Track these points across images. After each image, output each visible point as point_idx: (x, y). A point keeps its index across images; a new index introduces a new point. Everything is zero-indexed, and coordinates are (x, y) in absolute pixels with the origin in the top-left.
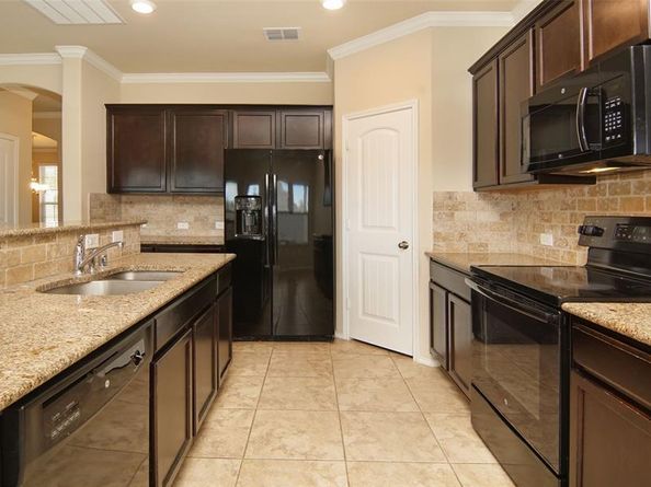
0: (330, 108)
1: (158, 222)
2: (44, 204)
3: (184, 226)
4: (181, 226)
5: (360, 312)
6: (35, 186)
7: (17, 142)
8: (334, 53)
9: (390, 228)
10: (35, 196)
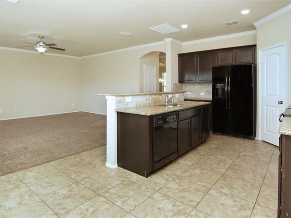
0: (255, 45)
1: (194, 93)
2: (164, 86)
3: (202, 94)
4: (201, 94)
5: (265, 130)
6: (161, 80)
7: (155, 68)
8: (255, 24)
9: (276, 95)
10: (161, 84)
